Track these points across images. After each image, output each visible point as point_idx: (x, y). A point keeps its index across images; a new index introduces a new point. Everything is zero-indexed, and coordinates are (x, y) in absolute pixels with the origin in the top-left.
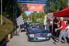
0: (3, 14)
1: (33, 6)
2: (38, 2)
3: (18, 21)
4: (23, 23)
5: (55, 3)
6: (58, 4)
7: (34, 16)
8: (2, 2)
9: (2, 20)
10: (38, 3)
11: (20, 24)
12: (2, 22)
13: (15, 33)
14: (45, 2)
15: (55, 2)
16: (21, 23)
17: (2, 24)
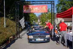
8: (4, 5)
17: (5, 27)
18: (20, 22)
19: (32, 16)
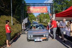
0: (13, 17)
1: (38, 8)
2: (42, 5)
6: (63, 5)
9: (12, 21)
12: (12, 23)
13: (23, 32)
14: (48, 4)
17: (12, 25)
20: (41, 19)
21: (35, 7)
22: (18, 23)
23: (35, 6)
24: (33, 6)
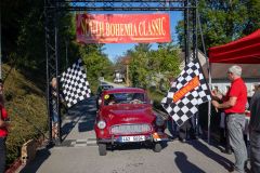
1: (127, 21)
2: (145, 5)
3: (67, 86)
4: (88, 96)
5: (222, 8)
6: (235, 12)
7: (138, 64)
10: (149, 9)
11: (77, 96)
15: (222, 4)
16: (80, 94)
18: (62, 79)
19: (96, 62)
20: (136, 74)
21: (116, 14)
22: (29, 91)
23: (113, 9)
24: (104, 9)
